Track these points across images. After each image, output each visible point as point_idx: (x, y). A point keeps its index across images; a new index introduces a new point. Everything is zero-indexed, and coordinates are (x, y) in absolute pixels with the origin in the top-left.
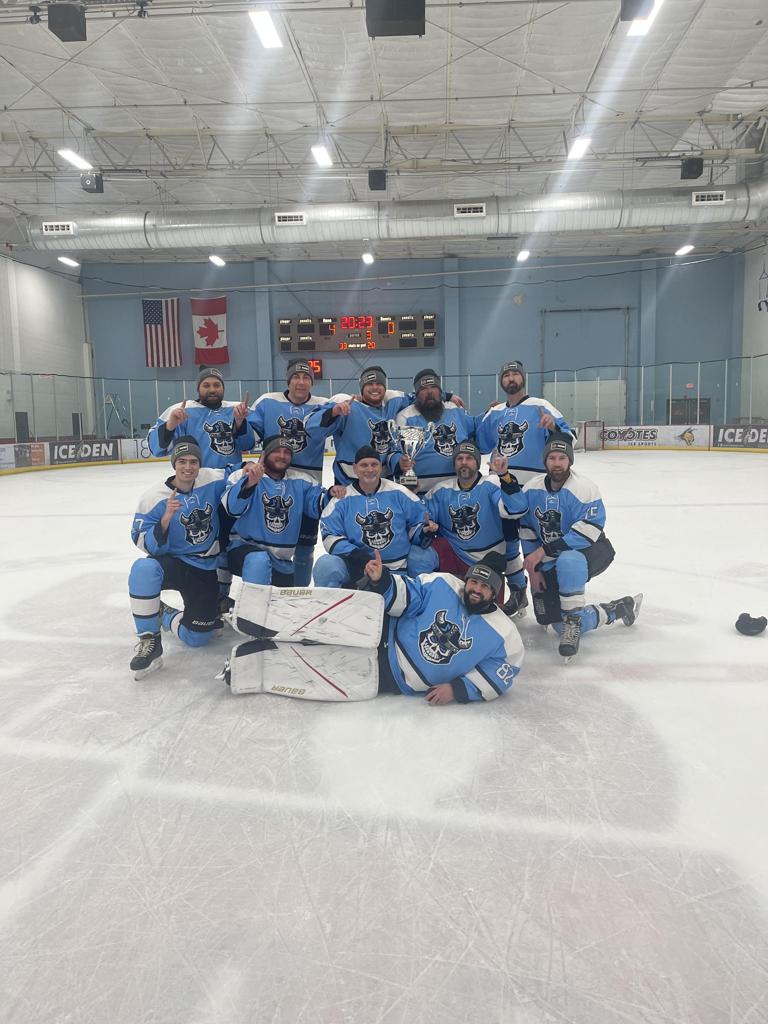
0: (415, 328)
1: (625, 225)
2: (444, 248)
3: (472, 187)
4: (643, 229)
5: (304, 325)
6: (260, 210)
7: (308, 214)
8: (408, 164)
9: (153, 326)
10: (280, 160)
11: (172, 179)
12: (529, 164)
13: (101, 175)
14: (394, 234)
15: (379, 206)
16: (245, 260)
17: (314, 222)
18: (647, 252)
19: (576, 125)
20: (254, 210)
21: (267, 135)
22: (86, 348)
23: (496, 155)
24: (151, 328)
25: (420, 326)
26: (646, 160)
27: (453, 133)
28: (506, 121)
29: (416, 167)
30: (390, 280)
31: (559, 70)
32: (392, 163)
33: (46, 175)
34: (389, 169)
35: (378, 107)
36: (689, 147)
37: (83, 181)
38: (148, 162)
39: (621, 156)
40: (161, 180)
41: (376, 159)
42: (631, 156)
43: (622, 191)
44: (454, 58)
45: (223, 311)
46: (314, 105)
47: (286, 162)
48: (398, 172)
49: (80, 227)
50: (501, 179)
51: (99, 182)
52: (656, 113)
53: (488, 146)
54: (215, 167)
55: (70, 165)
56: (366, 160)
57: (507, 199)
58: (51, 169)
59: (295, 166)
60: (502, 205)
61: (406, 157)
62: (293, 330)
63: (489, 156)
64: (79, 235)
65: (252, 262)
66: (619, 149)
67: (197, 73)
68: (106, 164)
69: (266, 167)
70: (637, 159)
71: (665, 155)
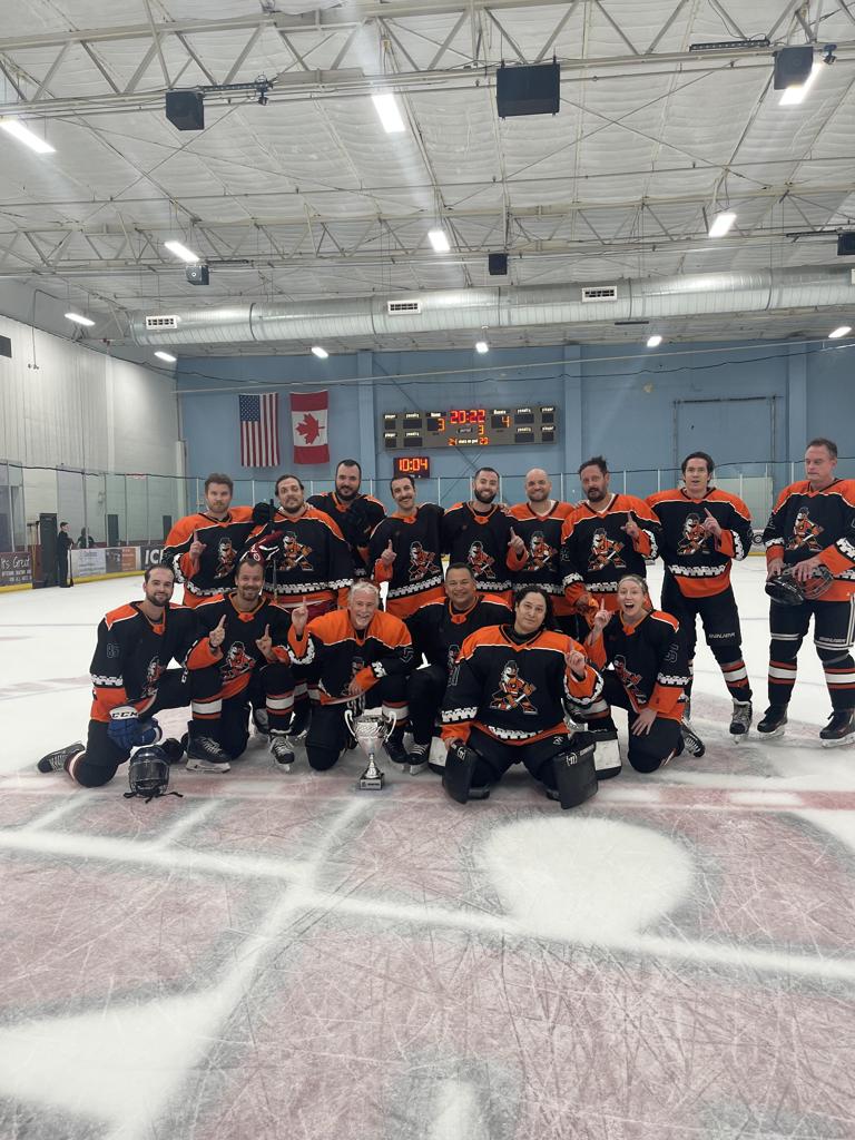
0: (532, 422)
1: (774, 307)
2: (565, 335)
3: (599, 269)
4: (792, 310)
5: (411, 420)
6: (371, 299)
7: (423, 302)
8: (532, 246)
9: (250, 423)
10: (392, 246)
11: (279, 270)
12: (666, 242)
13: (207, 267)
14: (515, 321)
15: (500, 292)
16: (349, 351)
17: (428, 310)
18: (796, 335)
19: (717, 200)
20: (365, 299)
21: (380, 221)
22: (179, 445)
23: (627, 234)
24: (247, 424)
25: (538, 419)
26: (796, 236)
27: (580, 212)
28: (640, 197)
29: (540, 249)
30: (504, 371)
31: (701, 143)
32: (514, 245)
33: (150, 268)
34: (510, 252)
35: (500, 188)
36: (846, 221)
37: (188, 273)
38: (255, 253)
39: (768, 232)
40: (267, 270)
41: (497, 243)
42: (780, 231)
43: (771, 270)
44: (585, 134)
45: (324, 407)
46: (431, 188)
47: (400, 247)
48: (521, 255)
49: (184, 320)
50: (632, 259)
51: (205, 274)
52: (807, 185)
53: (619, 225)
54: (325, 255)
55: (176, 258)
56: (487, 243)
57: (640, 281)
58: (155, 262)
59: (410, 252)
60: (634, 288)
61: (529, 240)
62: (399, 425)
63: (621, 235)
64: (181, 329)
65: (356, 354)
66: (766, 224)
67: (312, 160)
68: (213, 255)
69: (378, 254)
70: (788, 235)
71: (819, 229)
